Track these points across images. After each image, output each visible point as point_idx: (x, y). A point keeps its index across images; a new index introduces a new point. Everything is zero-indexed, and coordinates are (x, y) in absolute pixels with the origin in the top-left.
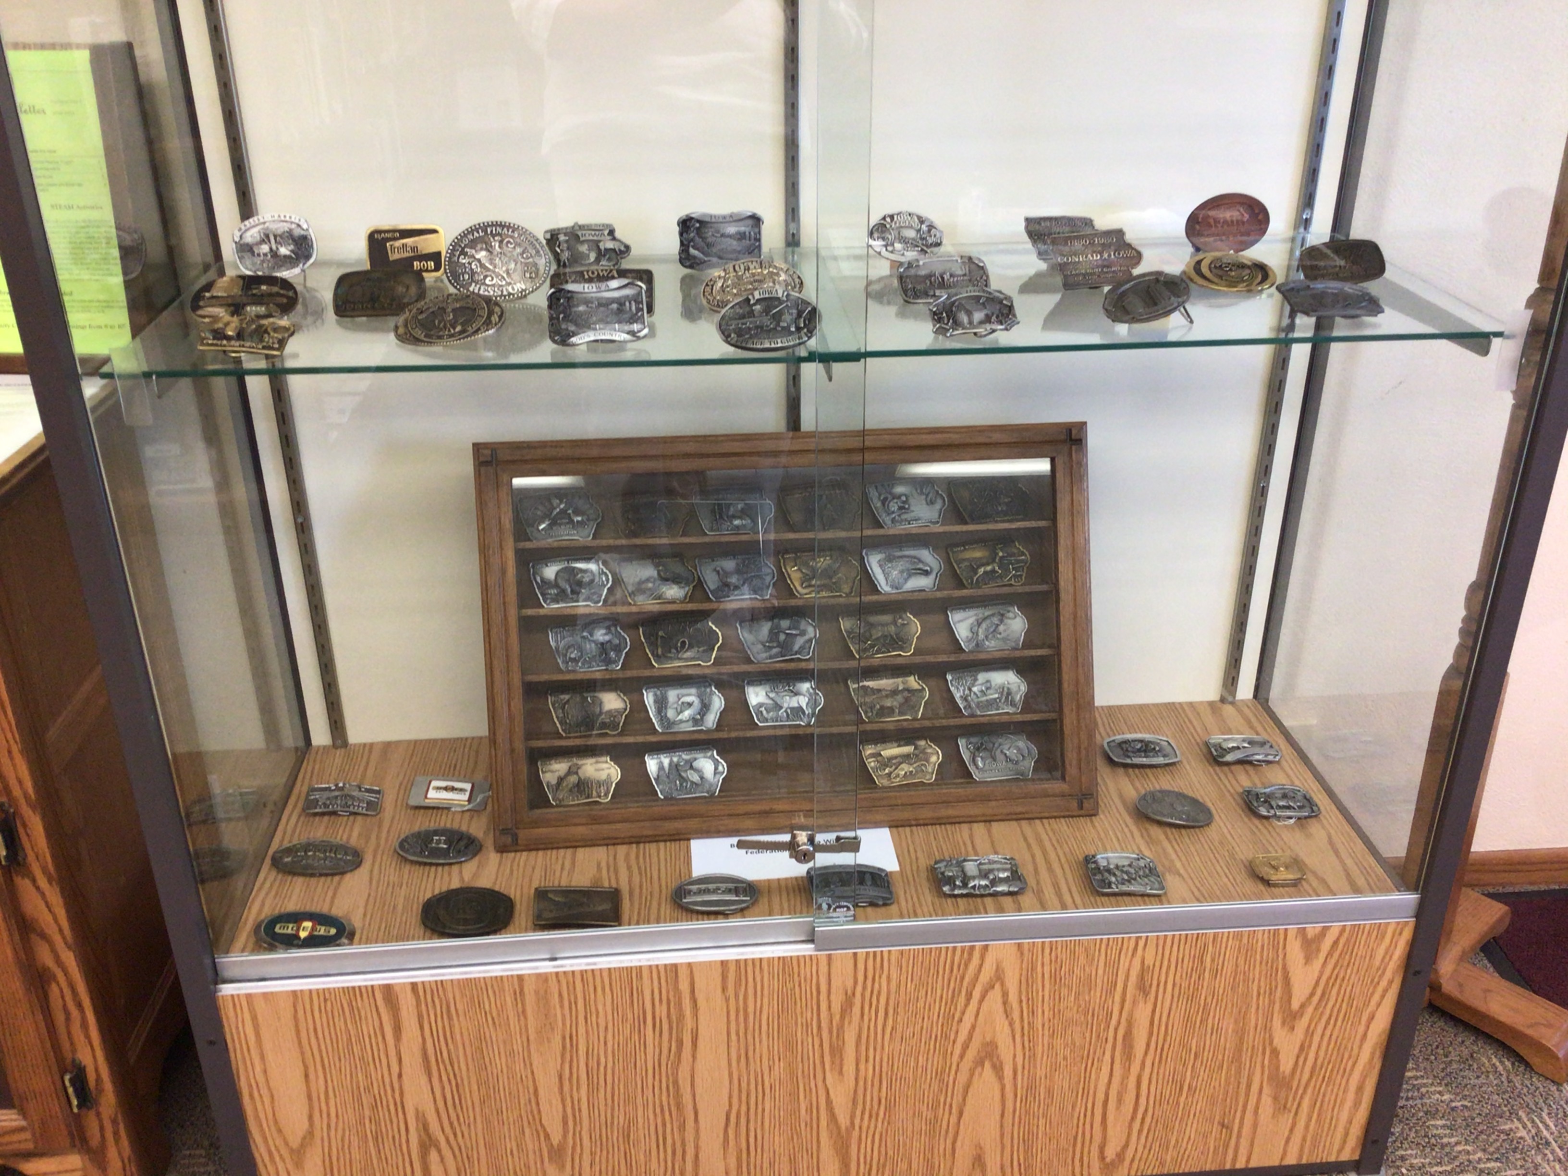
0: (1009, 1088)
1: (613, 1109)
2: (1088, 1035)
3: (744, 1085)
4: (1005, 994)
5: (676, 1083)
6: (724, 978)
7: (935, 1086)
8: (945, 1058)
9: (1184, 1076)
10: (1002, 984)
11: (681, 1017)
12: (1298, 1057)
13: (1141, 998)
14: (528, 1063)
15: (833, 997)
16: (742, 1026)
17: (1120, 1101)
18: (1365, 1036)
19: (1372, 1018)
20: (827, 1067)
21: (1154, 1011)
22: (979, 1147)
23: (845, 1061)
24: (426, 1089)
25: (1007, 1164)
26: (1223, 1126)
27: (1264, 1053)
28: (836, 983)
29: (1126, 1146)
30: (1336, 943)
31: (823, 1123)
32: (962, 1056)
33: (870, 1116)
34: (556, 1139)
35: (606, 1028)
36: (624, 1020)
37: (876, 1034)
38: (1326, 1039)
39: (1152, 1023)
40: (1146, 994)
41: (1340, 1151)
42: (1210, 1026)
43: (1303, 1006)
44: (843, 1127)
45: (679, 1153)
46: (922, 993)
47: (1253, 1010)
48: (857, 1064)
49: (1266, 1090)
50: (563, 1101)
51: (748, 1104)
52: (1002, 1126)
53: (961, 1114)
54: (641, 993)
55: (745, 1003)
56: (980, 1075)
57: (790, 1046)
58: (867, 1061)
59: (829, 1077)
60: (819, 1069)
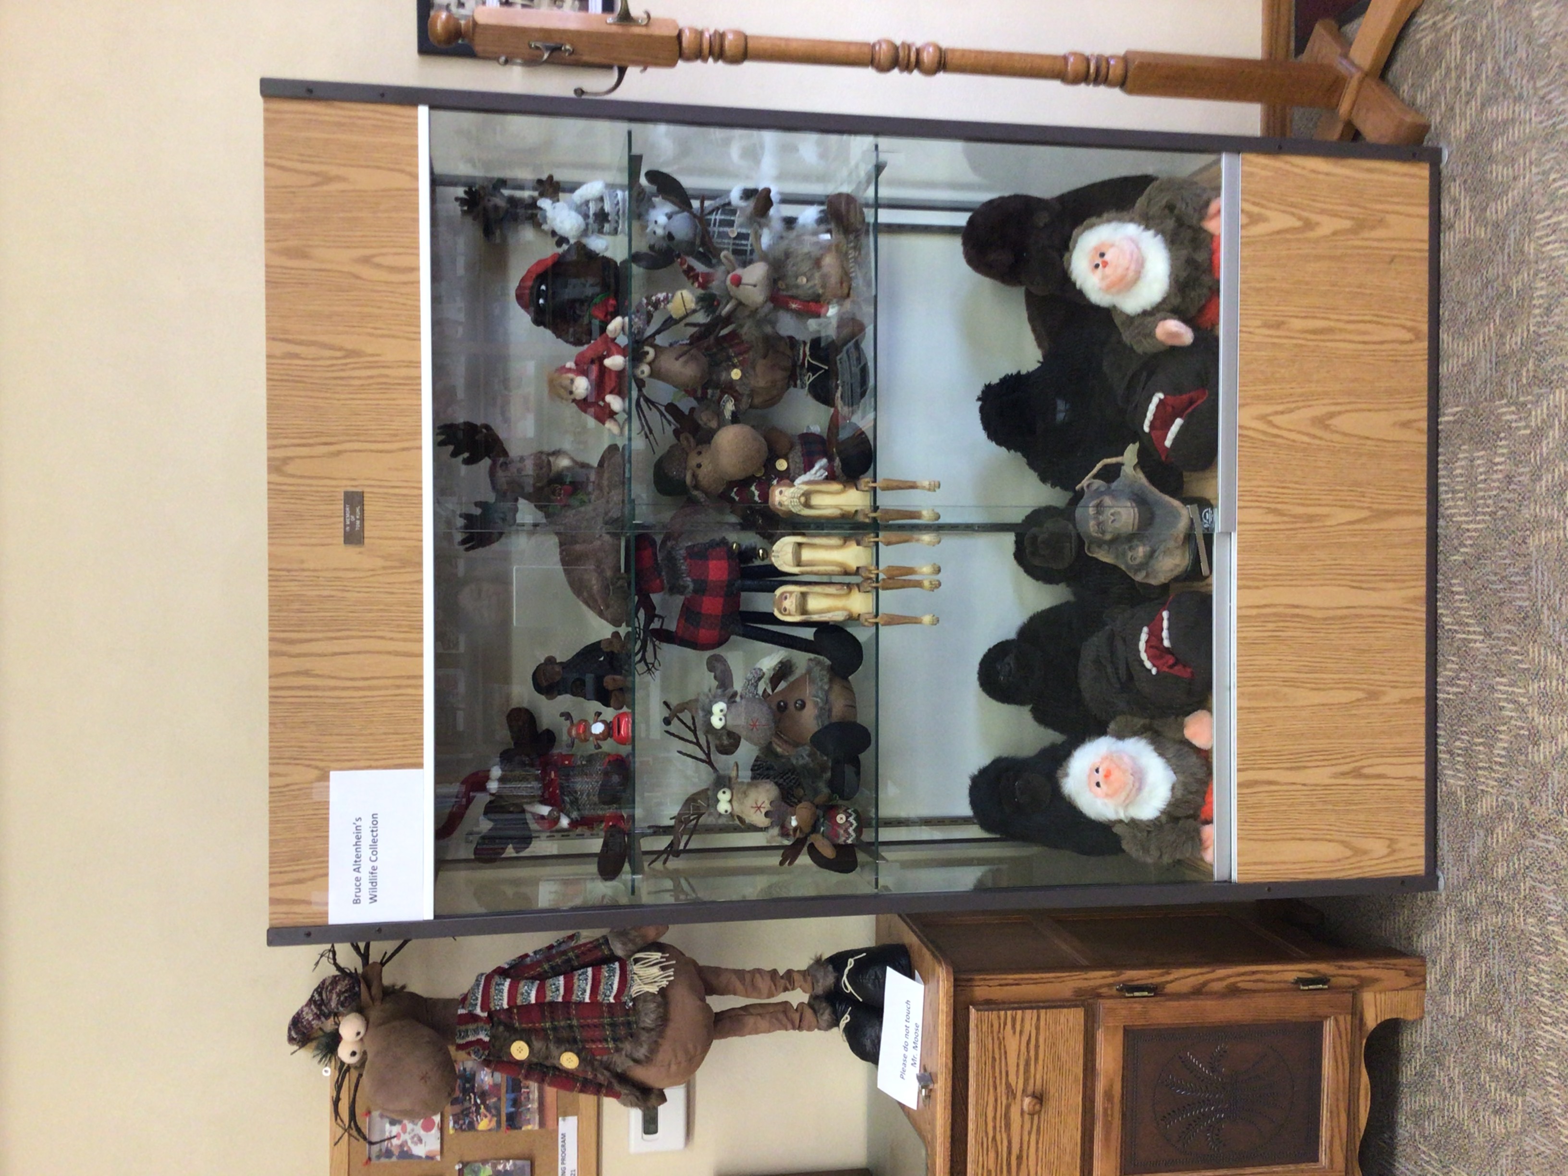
0: (1349, 407)
1: (1340, 659)
2: (1312, 358)
3: (1331, 577)
4: (1277, 413)
5: (1325, 619)
6: (1249, 587)
7: (1342, 455)
8: (1320, 450)
9: (1350, 292)
10: (1268, 415)
11: (1275, 615)
12: (1341, 217)
13: (1288, 326)
14: (1302, 708)
15: (1270, 521)
16: (1285, 577)
17: (1365, 333)
18: (1327, 174)
19: (1313, 171)
20: (1321, 524)
21: (1297, 317)
22: (1395, 424)
23: (1319, 513)
24: (1318, 770)
25: (1411, 405)
26: (1392, 261)
27: (1334, 240)
28: (1259, 519)
29: (1404, 327)
30: (1254, 204)
31: (1365, 527)
32: (1321, 438)
33: (1362, 496)
34: (1361, 695)
35: (1279, 660)
36: (1274, 649)
37: (1298, 494)
38: (1329, 200)
39: (1306, 317)
40: (1283, 323)
41: (1422, 178)
42: (1313, 279)
43: (1300, 218)
44: (1371, 514)
45: (1381, 619)
46: (1270, 465)
47: (1300, 251)
48: (1320, 505)
49: (1364, 236)
50: (1331, 689)
51: (1344, 574)
52: (1380, 410)
53: (1368, 438)
54: (1257, 638)
55: (1270, 575)
56: (1335, 426)
57: (1303, 548)
58: (1318, 499)
59: (1328, 523)
60: (1323, 530)
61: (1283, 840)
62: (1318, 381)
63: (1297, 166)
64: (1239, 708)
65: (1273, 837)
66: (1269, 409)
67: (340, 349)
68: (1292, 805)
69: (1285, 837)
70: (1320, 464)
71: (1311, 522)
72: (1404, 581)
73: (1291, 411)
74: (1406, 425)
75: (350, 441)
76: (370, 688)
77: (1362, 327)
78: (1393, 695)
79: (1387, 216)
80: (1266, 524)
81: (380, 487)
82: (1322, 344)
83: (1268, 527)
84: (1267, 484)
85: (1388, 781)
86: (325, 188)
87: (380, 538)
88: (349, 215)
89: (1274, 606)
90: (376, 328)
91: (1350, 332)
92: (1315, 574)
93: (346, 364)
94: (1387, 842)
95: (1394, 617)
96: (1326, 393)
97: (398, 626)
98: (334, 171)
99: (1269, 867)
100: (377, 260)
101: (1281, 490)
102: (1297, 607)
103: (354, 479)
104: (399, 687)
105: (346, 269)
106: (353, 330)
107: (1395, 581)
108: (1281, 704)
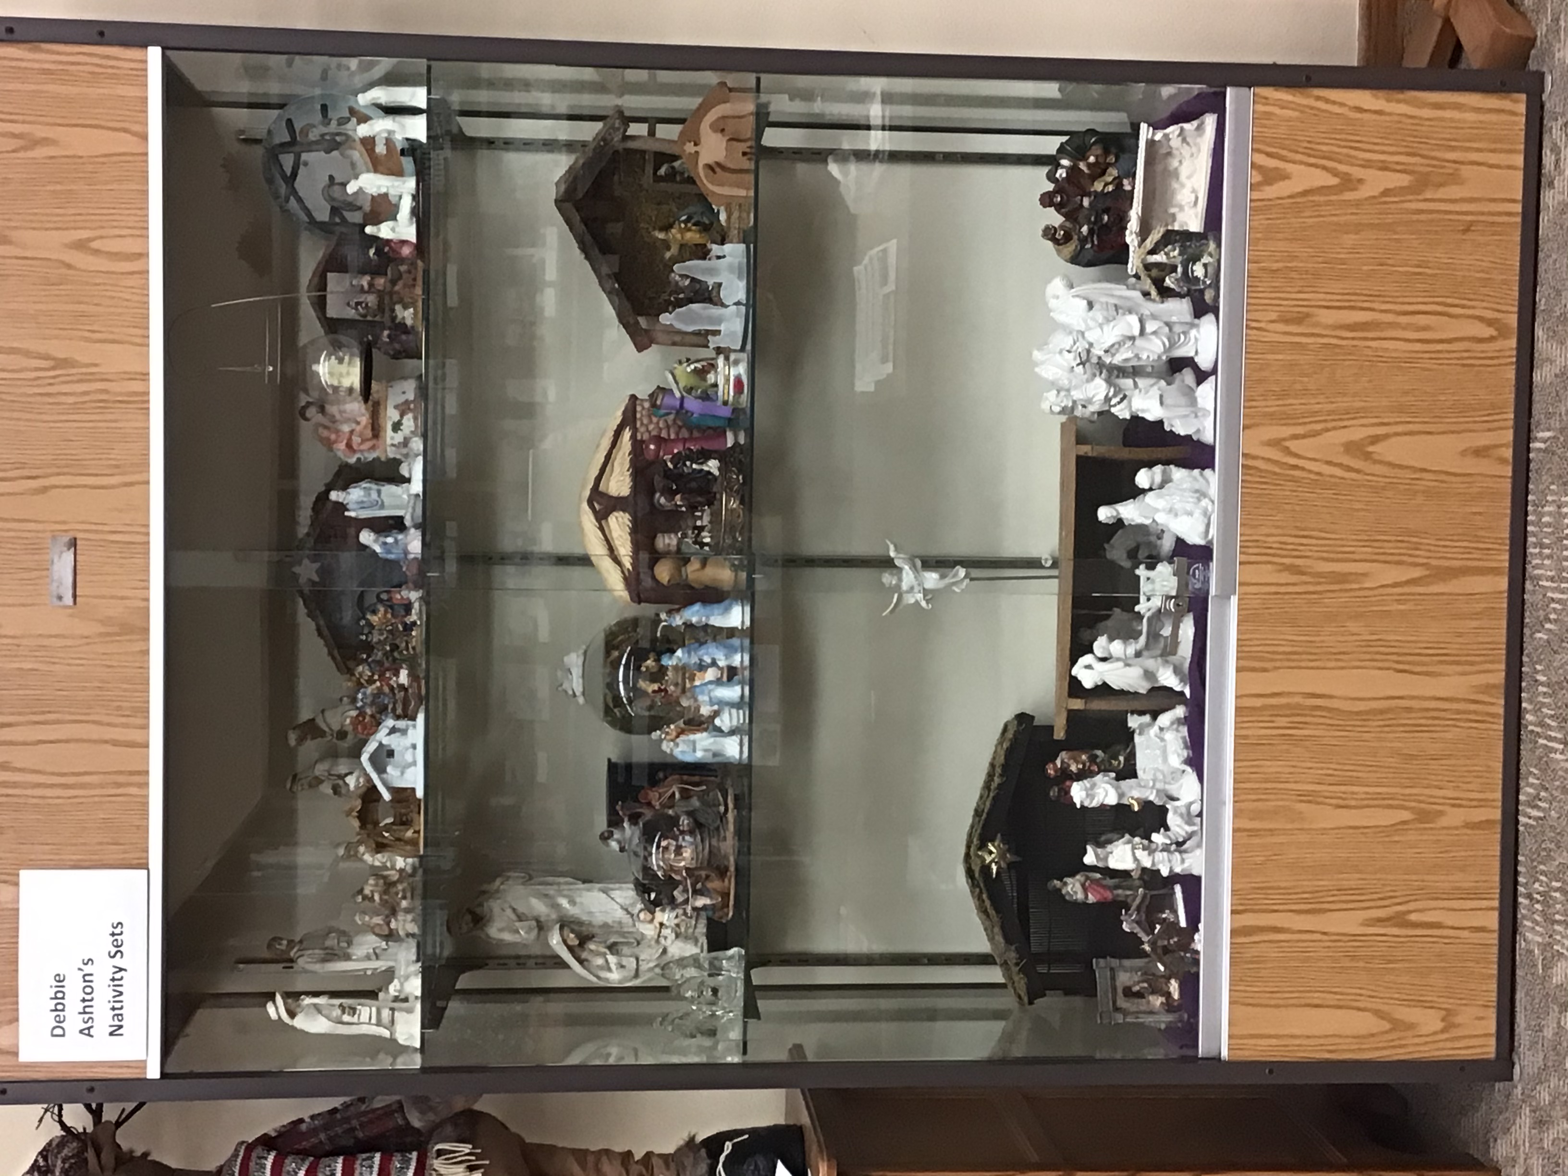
0: (1400, 429)
1: (1381, 767)
2: (1347, 363)
3: (1368, 657)
4: (1295, 437)
5: (1358, 713)
6: (1253, 670)
7: (1389, 494)
8: (1359, 486)
9: (1406, 273)
10: (1284, 439)
11: (1288, 706)
13: (1314, 319)
14: (1324, 831)
15: (1283, 581)
16: (1304, 657)
17: (1425, 328)
19: (1356, 109)
21: (1326, 307)
22: (1465, 451)
23: (1353, 571)
24: (1343, 915)
25: (1490, 425)
26: (1466, 230)
27: (1385, 203)
28: (1268, 579)
29: (1480, 319)
30: (1270, 155)
31: (1420, 590)
32: (1358, 471)
33: (1417, 549)
34: (1406, 815)
35: (1294, 767)
36: (1288, 751)
37: (1325, 545)
38: (1377, 148)
39: (1340, 308)
40: (1308, 315)
41: (1513, 113)
42: (1352, 256)
43: (1335, 173)
44: (1427, 573)
45: (1435, 714)
46: (1287, 507)
47: (1335, 219)
48: (1355, 561)
49: (1428, 195)
50: (1368, 806)
51: (1387, 654)
52: (1445, 433)
53: (1423, 470)
54: (1260, 737)
55: (1284, 653)
56: (1379, 454)
57: (1330, 617)
58: (1353, 553)
59: (1367, 585)
60: (1361, 593)
65: (1281, 1002)
67: (46, 357)
70: (1358, 506)
72: (1472, 664)
73: (1315, 434)
74: (1479, 452)
75: (58, 474)
76: (83, 786)
77: (1422, 320)
78: (1455, 817)
79: (1463, 167)
81: (96, 532)
83: (1282, 589)
84: (1279, 531)
85: (1446, 932)
86: (30, 154)
87: (95, 597)
88: (59, 187)
89: (1289, 694)
90: (93, 331)
91: (1405, 328)
92: (1344, 653)
93: (54, 377)
94: (1443, 1013)
95: (1458, 712)
97: (119, 708)
98: (40, 132)
99: (1274, 1042)
100: (95, 245)
103: (64, 523)
104: (119, 785)
105: (54, 256)
106: (64, 333)
107: (1458, 663)
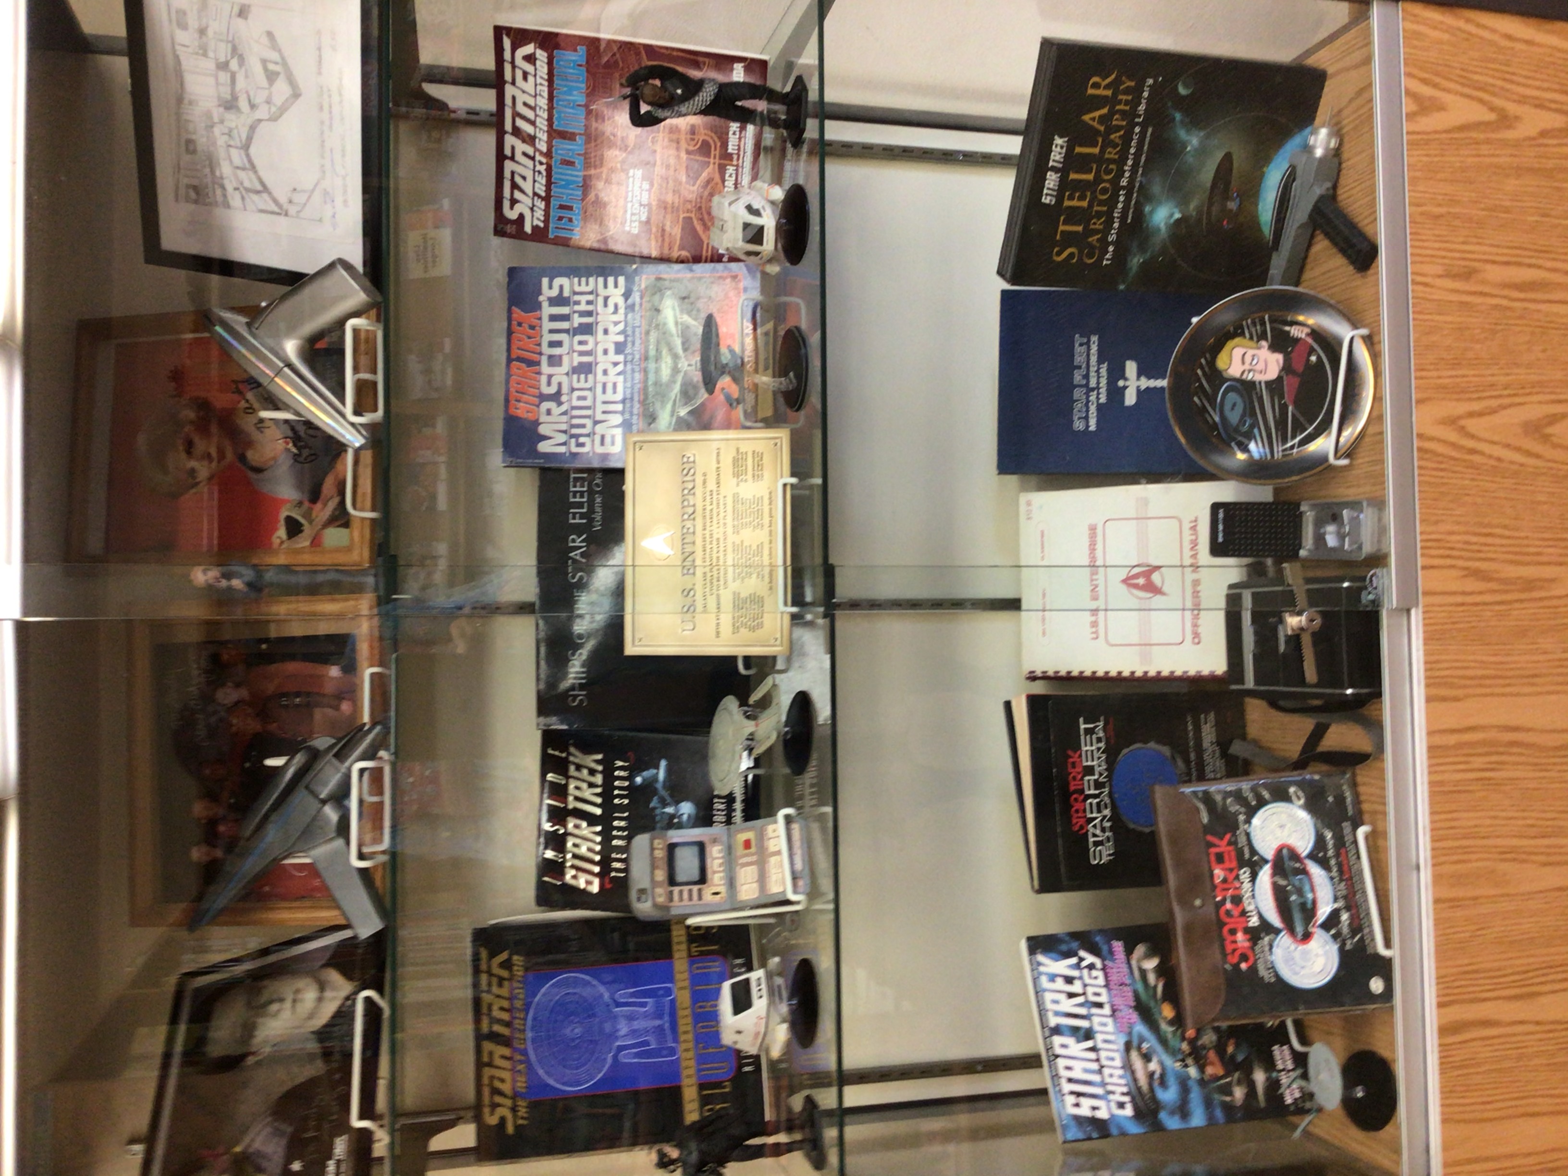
61: (1510, 1117)
62: (1529, 366)
63: (1484, 27)
64: (1437, 901)
66: (1462, 408)
68: (1520, 1058)
69: (1510, 1112)
71: (1530, 589)
80: (1464, 593)
82: (1532, 306)
96: (1540, 384)
101: (1482, 540)
102: (1516, 729)
108: (1499, 891)
